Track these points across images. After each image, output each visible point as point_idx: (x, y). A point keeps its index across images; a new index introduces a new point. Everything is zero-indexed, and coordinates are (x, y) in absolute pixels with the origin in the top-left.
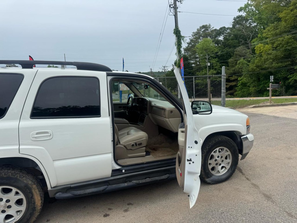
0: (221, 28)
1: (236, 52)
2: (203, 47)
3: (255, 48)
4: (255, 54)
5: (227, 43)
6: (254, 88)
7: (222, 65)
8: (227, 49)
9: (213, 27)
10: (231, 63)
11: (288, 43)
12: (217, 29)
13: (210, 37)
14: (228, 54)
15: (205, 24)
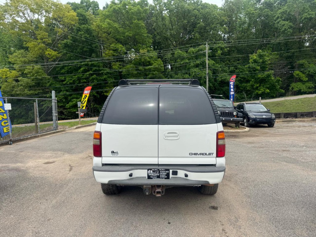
11: (37, 73)
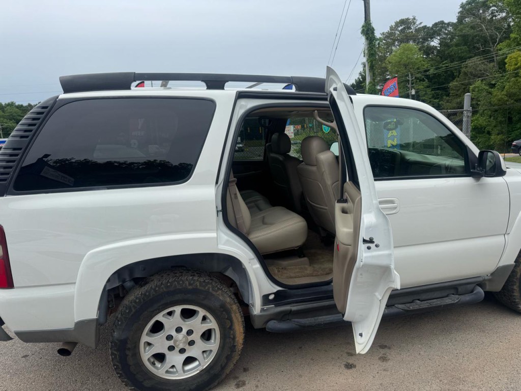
0: (436, 25)
1: (464, 69)
2: (401, 61)
3: (506, 61)
4: (505, 71)
5: (446, 52)
6: (499, 137)
7: (435, 93)
8: (446, 63)
9: (421, 23)
10: (454, 90)
12: (428, 26)
13: (414, 41)
14: (449, 73)
15: (404, 17)
